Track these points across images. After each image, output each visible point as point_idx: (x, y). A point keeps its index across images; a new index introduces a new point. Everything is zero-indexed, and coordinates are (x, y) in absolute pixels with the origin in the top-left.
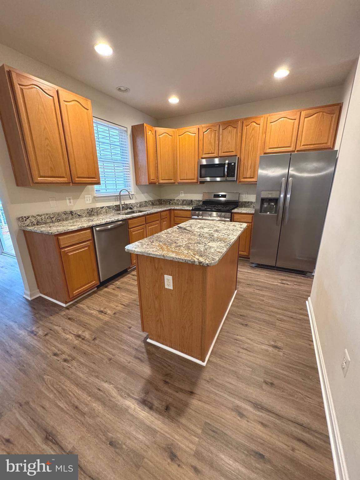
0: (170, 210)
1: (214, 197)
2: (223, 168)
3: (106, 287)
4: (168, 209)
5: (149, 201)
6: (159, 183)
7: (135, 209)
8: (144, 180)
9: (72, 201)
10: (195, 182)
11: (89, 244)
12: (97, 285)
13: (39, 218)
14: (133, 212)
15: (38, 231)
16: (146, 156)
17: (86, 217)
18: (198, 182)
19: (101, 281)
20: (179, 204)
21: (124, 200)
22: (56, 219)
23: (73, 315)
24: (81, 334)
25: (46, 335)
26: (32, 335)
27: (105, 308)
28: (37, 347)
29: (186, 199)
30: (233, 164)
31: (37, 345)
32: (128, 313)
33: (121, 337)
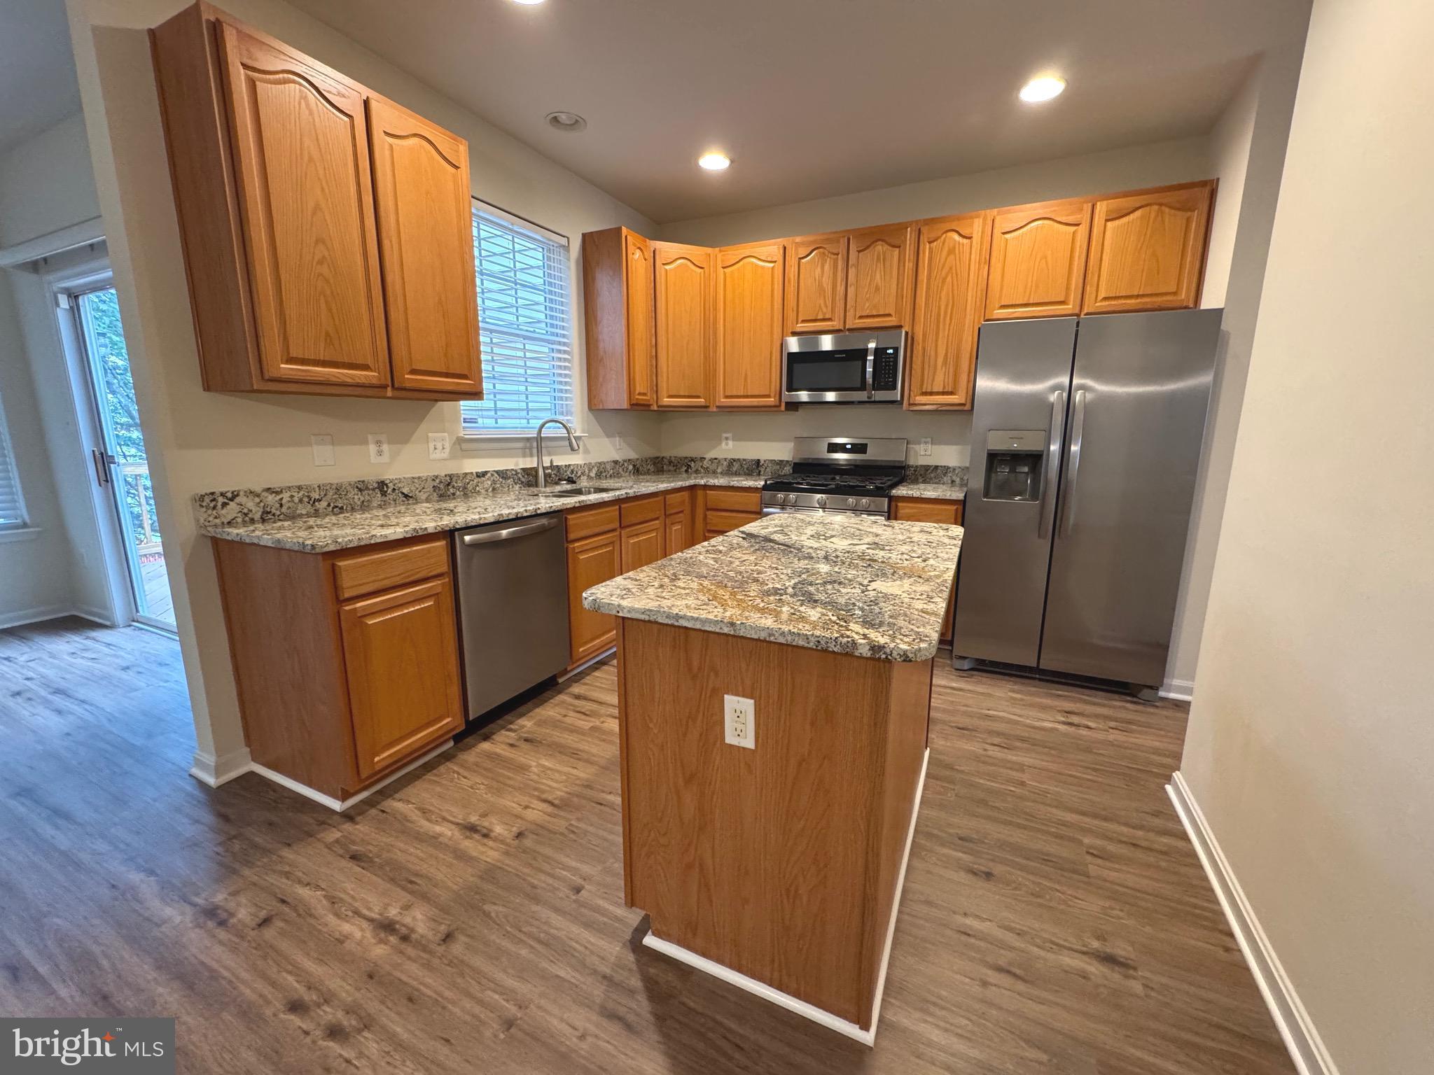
0: (693, 488)
1: (828, 452)
2: (860, 363)
3: (486, 738)
4: (687, 483)
5: (625, 461)
6: (658, 407)
7: (584, 483)
8: (616, 397)
9: (385, 447)
10: (773, 404)
11: (439, 590)
12: (457, 731)
13: (271, 499)
14: (579, 492)
15: (267, 540)
16: (624, 322)
17: (428, 500)
18: (780, 406)
19: (471, 718)
20: (719, 470)
21: (549, 454)
22: (329, 505)
23: (369, 844)
24: (397, 919)
25: (266, 922)
26: (211, 924)
27: (484, 815)
28: (226, 974)
29: (741, 457)
30: (890, 351)
31: (226, 968)
32: (566, 832)
33: (545, 928)
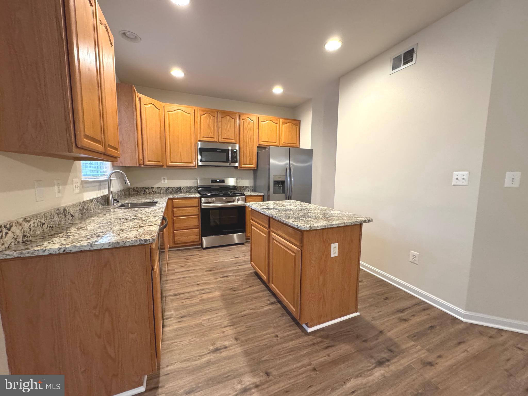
1: (211, 183)
2: (228, 154)
6: (144, 165)
9: (60, 188)
13: (26, 226)
18: (195, 166)
22: (48, 226)
23: (185, 385)
24: (244, 386)
27: (213, 344)
30: (235, 151)
32: (248, 328)
33: (285, 349)
